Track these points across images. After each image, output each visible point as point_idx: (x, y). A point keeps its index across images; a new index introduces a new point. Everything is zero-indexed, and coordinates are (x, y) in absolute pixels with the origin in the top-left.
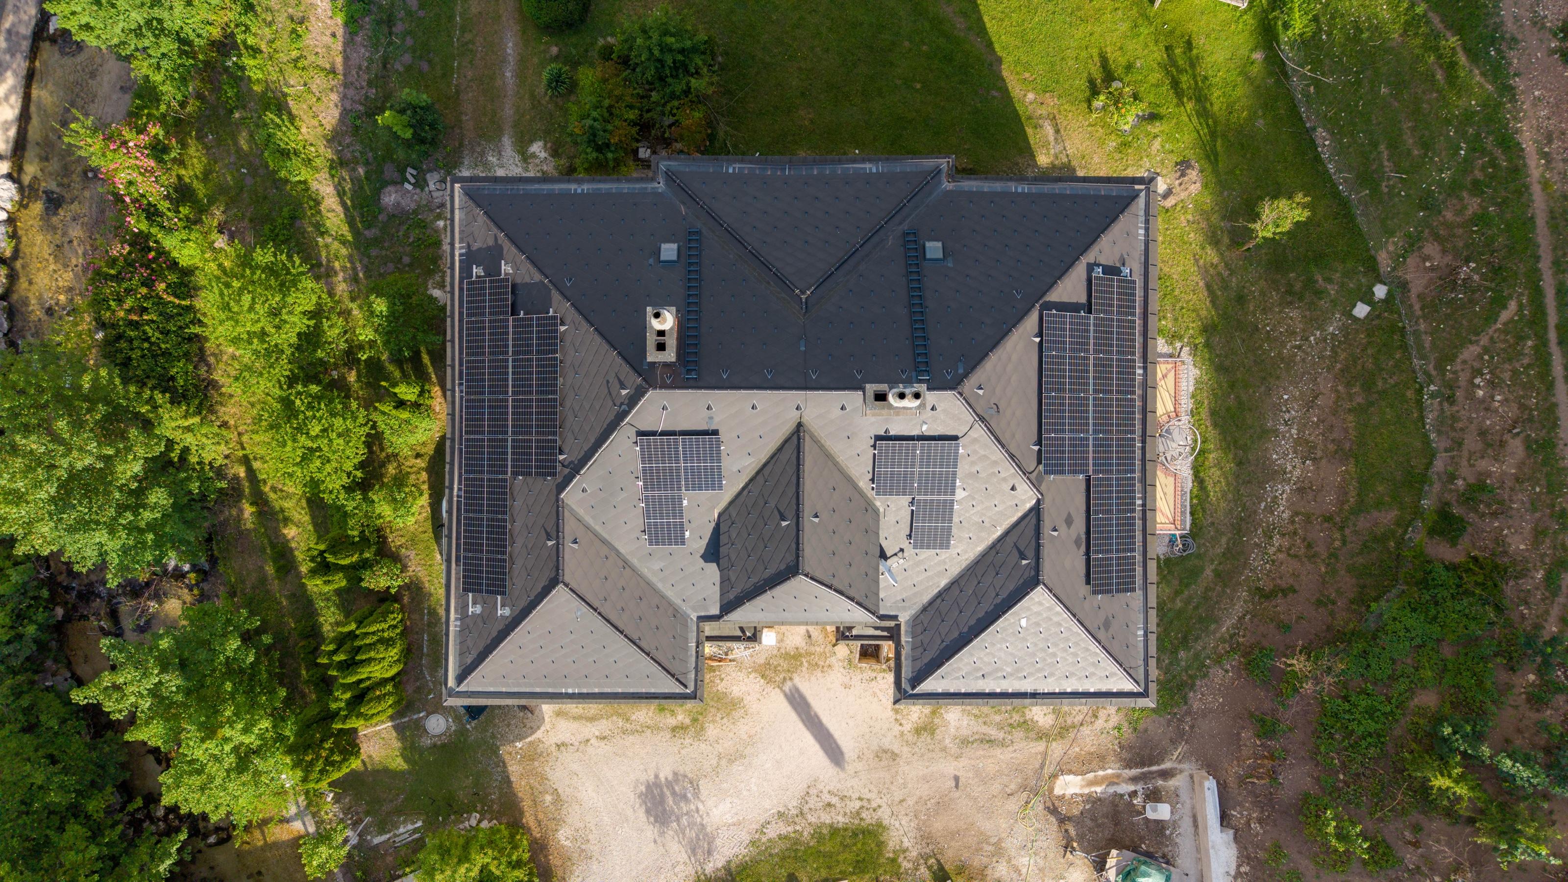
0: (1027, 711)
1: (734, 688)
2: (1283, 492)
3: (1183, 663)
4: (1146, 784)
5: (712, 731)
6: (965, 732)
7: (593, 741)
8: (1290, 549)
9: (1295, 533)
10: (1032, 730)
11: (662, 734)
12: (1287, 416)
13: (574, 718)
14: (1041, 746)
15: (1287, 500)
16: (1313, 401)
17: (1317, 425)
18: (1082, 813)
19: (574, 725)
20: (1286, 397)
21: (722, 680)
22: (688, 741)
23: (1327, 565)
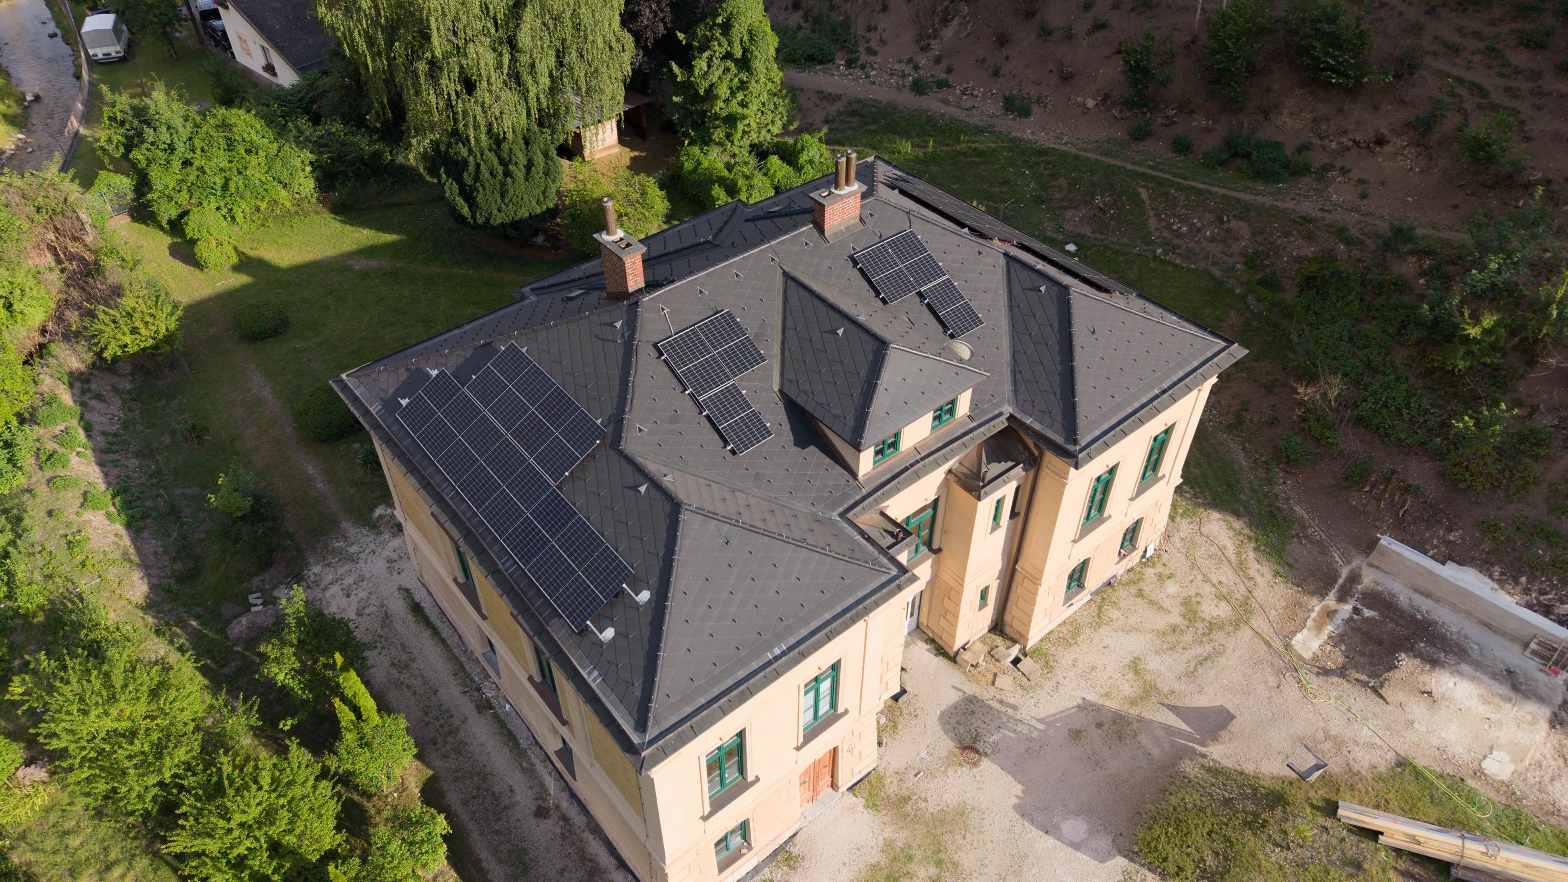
0: (1202, 615)
1: (946, 797)
3: (1253, 502)
4: (1353, 597)
5: (967, 859)
6: (1180, 667)
10: (1224, 625)
14: (1246, 633)
18: (1346, 657)
21: (926, 800)
23: (1242, 371)
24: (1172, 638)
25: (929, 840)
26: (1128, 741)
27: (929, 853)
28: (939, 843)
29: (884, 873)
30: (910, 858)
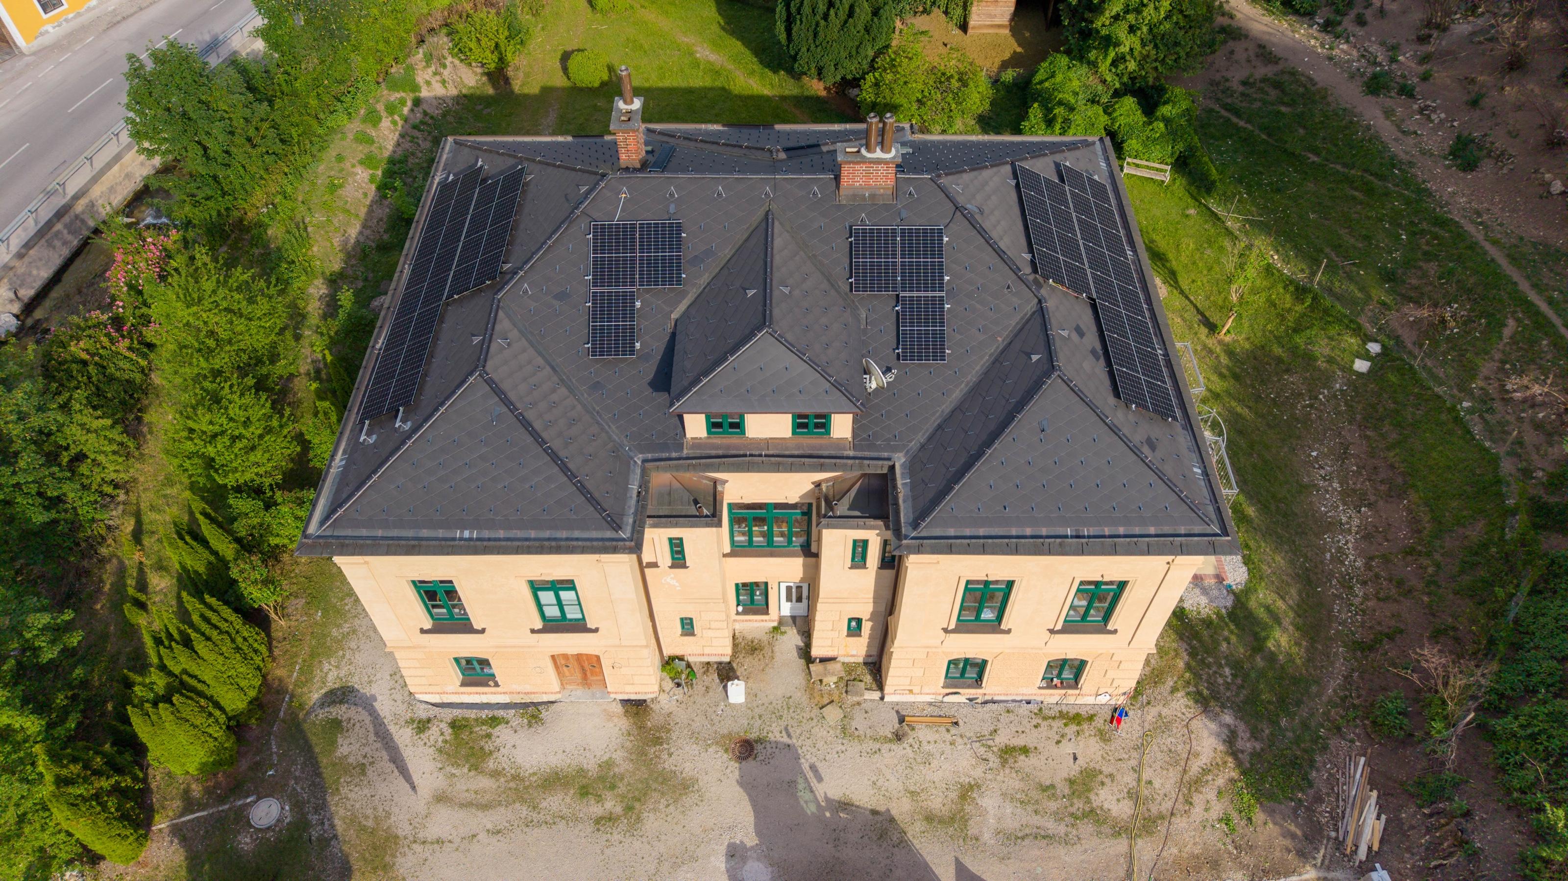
0: (1092, 797)
1: (687, 765)
2: (1347, 542)
3: (1290, 734)
5: (651, 823)
6: (1011, 824)
7: (482, 836)
8: (1378, 593)
9: (1377, 576)
10: (1105, 822)
11: (580, 826)
12: (1322, 472)
13: (462, 806)
14: (1121, 845)
15: (1355, 549)
16: (1345, 453)
17: (1358, 473)
19: (460, 814)
20: (1314, 454)
21: (670, 755)
22: (616, 837)
23: (1429, 594)
24: (1035, 794)
25: (640, 786)
26: (885, 845)
27: (630, 796)
28: (645, 794)
29: (585, 781)
30: (613, 787)
